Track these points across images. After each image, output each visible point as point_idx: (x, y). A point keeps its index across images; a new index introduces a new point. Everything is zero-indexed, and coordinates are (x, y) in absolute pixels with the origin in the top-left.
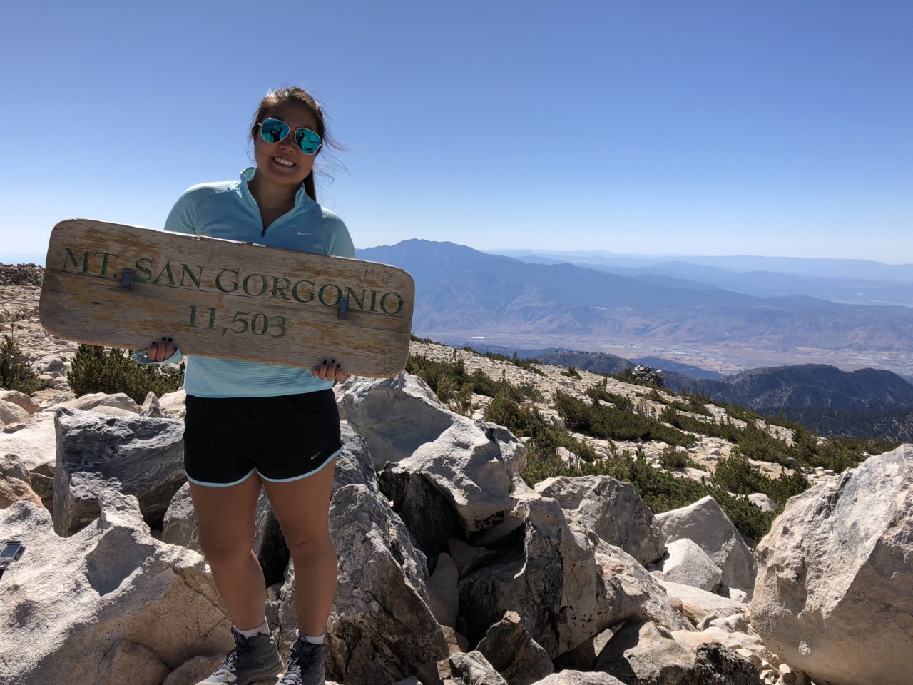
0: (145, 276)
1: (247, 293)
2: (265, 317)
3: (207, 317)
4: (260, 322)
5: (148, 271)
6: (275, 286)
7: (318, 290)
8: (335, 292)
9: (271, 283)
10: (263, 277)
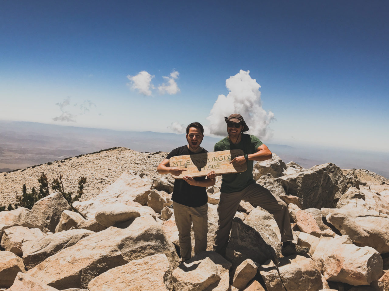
0: (188, 163)
4: (214, 166)
5: (189, 162)
6: (215, 159)
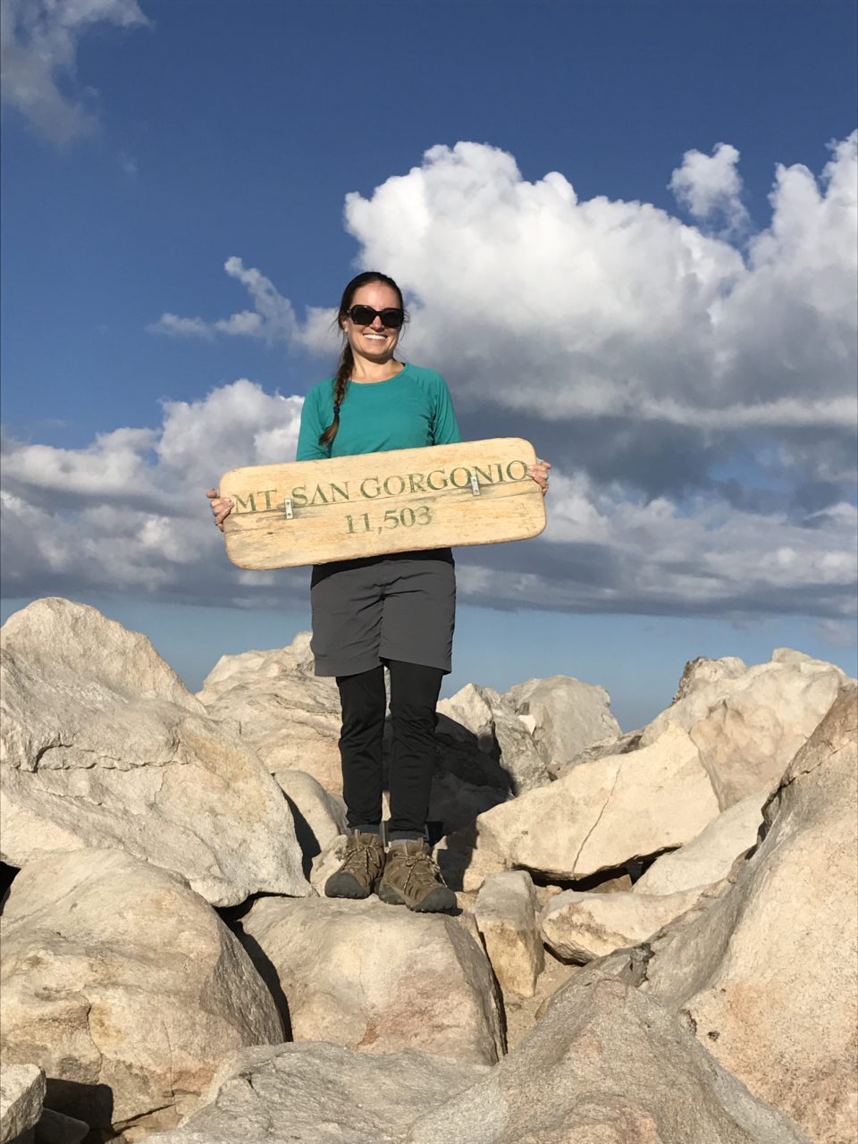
0: (302, 501)
1: (389, 493)
2: (412, 512)
3: (363, 522)
4: (407, 516)
5: (303, 497)
6: (411, 482)
7: (449, 476)
8: (465, 473)
9: (407, 481)
10: (400, 478)
